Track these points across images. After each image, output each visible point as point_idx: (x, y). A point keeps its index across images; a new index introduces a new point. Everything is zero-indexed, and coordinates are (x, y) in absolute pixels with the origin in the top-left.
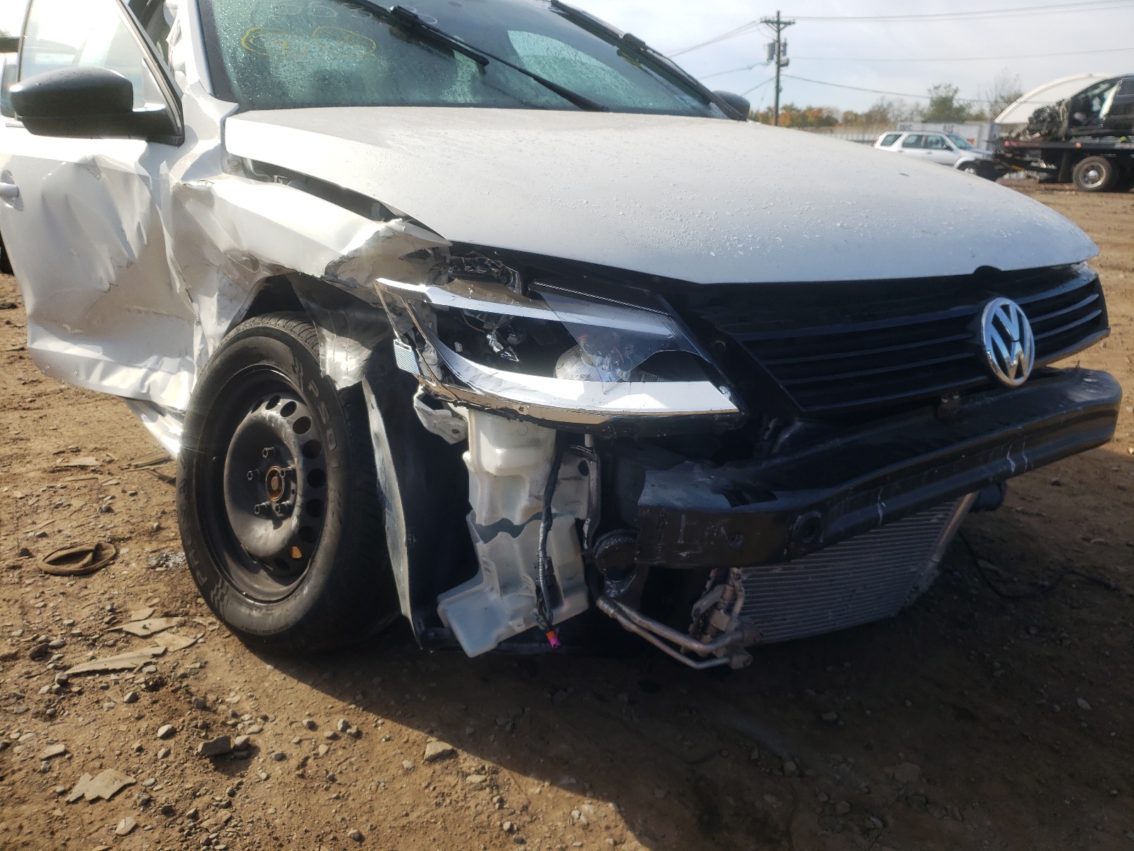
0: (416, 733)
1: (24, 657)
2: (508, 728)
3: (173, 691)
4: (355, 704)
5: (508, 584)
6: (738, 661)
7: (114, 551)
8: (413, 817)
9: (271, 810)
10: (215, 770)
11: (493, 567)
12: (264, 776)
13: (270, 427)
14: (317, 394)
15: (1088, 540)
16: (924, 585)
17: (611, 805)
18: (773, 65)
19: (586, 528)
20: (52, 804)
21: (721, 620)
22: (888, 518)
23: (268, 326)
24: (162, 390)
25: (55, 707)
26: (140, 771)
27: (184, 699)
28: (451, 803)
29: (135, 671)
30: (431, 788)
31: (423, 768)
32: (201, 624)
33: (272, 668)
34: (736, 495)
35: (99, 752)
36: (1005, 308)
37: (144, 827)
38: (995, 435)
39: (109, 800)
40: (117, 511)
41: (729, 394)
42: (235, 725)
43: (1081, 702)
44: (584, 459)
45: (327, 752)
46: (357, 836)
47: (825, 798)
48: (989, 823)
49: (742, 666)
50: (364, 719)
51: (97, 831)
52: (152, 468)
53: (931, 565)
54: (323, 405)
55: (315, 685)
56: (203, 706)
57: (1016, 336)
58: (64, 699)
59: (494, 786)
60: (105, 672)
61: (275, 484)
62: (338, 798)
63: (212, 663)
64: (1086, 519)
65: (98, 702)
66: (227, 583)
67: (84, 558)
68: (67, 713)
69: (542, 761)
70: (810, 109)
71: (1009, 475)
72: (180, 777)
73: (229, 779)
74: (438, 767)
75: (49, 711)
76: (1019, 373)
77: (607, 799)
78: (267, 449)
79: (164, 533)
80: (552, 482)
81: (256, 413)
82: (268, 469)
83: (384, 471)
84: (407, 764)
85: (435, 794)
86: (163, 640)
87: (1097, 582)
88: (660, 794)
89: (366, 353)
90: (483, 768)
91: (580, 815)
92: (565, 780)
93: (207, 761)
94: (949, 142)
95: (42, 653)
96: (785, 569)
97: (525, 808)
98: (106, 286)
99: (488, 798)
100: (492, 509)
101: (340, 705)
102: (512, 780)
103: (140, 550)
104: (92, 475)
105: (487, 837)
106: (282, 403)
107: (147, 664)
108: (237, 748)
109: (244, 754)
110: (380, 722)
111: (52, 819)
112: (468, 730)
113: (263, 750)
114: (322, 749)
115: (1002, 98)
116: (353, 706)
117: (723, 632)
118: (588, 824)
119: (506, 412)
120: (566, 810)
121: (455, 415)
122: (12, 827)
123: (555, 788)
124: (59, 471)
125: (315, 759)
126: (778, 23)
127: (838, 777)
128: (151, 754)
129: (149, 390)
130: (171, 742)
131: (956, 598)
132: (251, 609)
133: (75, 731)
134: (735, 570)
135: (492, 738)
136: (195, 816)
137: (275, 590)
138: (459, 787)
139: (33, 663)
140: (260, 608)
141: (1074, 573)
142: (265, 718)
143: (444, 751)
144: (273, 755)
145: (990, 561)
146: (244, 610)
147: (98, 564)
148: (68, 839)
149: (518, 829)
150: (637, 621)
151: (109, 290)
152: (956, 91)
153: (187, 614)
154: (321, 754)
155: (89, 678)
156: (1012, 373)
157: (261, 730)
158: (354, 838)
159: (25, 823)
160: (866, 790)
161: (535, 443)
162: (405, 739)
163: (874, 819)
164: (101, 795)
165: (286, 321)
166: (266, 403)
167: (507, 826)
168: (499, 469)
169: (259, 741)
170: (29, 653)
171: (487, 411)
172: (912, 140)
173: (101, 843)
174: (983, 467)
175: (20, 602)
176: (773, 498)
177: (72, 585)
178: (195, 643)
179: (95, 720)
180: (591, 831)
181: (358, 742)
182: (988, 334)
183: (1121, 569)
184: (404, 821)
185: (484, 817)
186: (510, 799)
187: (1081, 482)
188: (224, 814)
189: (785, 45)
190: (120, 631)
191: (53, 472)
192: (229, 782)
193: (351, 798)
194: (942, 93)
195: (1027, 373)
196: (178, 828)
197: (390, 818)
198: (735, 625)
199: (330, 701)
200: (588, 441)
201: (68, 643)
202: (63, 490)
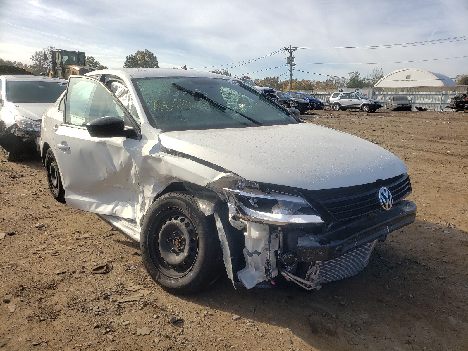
0: (228, 313)
1: (101, 299)
2: (253, 311)
3: (152, 306)
4: (207, 306)
5: (257, 269)
6: (319, 287)
7: (112, 266)
8: (235, 334)
9: (195, 335)
10: (175, 326)
11: (253, 264)
12: (189, 327)
13: (176, 226)
14: (195, 216)
15: (412, 249)
16: (365, 265)
17: (287, 329)
18: (289, 66)
19: (279, 252)
20: (133, 337)
21: (313, 276)
22: (358, 247)
23: (176, 196)
24: (121, 213)
25: (119, 312)
26: (154, 327)
27: (157, 308)
28: (244, 331)
29: (138, 301)
30: (237, 327)
31: (233, 322)
32: (151, 287)
33: (178, 298)
34: (321, 242)
35: (139, 323)
36: (384, 190)
37: (162, 341)
38: (384, 223)
39: (149, 335)
40: (105, 253)
41: (321, 218)
42: (174, 314)
43: (410, 295)
44: (277, 233)
45: (204, 320)
46: (221, 340)
47: (345, 324)
48: (388, 327)
49: (319, 289)
50: (211, 311)
51: (149, 342)
52: (110, 237)
53: (367, 259)
54: (197, 219)
55: (193, 302)
56: (163, 310)
57: (388, 197)
58: (120, 309)
59: (254, 326)
60: (129, 302)
61: (177, 242)
62: (212, 331)
63: (159, 298)
64: (411, 243)
65: (131, 310)
66: (161, 273)
67: (103, 269)
68: (123, 313)
69: (265, 319)
70: (303, 81)
71: (388, 233)
72: (166, 328)
73: (179, 328)
74: (237, 322)
75: (118, 313)
76: (389, 207)
77: (286, 327)
78: (175, 232)
79: (124, 259)
80: (270, 240)
81: (171, 221)
82: (174, 237)
83: (222, 238)
84: (228, 321)
85: (239, 329)
86: (142, 292)
87: (414, 262)
88: (300, 325)
89: (213, 205)
90: (250, 321)
91: (280, 331)
92: (273, 323)
93: (171, 324)
94: (358, 96)
95: (107, 297)
96: (329, 261)
97: (264, 331)
98: (103, 179)
99: (254, 328)
100: (253, 248)
101: (203, 307)
102: (258, 324)
103: (119, 265)
104: (90, 241)
105: (256, 338)
106: (180, 218)
107: (141, 299)
108: (178, 320)
109: (181, 321)
110: (216, 311)
111: (135, 341)
112: (242, 312)
113: (186, 320)
114: (203, 319)
115: (376, 77)
116: (207, 307)
117: (314, 280)
118: (283, 334)
119: (260, 222)
120: (276, 331)
121: (242, 222)
122: (124, 343)
123: (271, 325)
124: (78, 240)
125: (202, 322)
126: (290, 50)
127: (347, 318)
128: (155, 323)
129: (116, 212)
130: (159, 319)
131: (374, 268)
132: (171, 281)
133: (129, 318)
134: (317, 262)
135: (250, 314)
136: (175, 337)
137: (179, 275)
138: (245, 326)
139: (105, 300)
140: (174, 280)
141: (407, 259)
142: (183, 312)
143: (238, 317)
144: (190, 321)
145: (383, 257)
146: (169, 281)
147: (109, 270)
148: (142, 345)
149: (264, 336)
150: (293, 277)
151: (103, 181)
152: (359, 74)
153: (145, 284)
154: (203, 320)
155: (125, 303)
156: (387, 207)
157: (183, 315)
158: (221, 341)
159: (128, 342)
160: (355, 321)
161: (265, 230)
162: (226, 315)
163: (357, 328)
164: (146, 334)
165: (182, 194)
166: (174, 218)
167: (261, 335)
168: (257, 237)
169: (183, 318)
170: (103, 297)
171: (254, 222)
172: (344, 95)
173: (152, 345)
174: (381, 232)
175: (90, 283)
176: (331, 243)
177: (103, 277)
178: (151, 292)
179: (133, 315)
180: (284, 335)
181: (212, 317)
182: (381, 197)
183: (421, 258)
184: (233, 336)
185: (254, 333)
186: (260, 329)
187: (409, 231)
188: (183, 337)
189: (294, 58)
190: (126, 290)
191: (76, 240)
192: (180, 328)
193: (216, 331)
194: (354, 75)
195: (391, 206)
196: (172, 340)
197: (228, 335)
198: (318, 277)
199: (200, 306)
200: (279, 229)
201: (113, 294)
202: (83, 246)
